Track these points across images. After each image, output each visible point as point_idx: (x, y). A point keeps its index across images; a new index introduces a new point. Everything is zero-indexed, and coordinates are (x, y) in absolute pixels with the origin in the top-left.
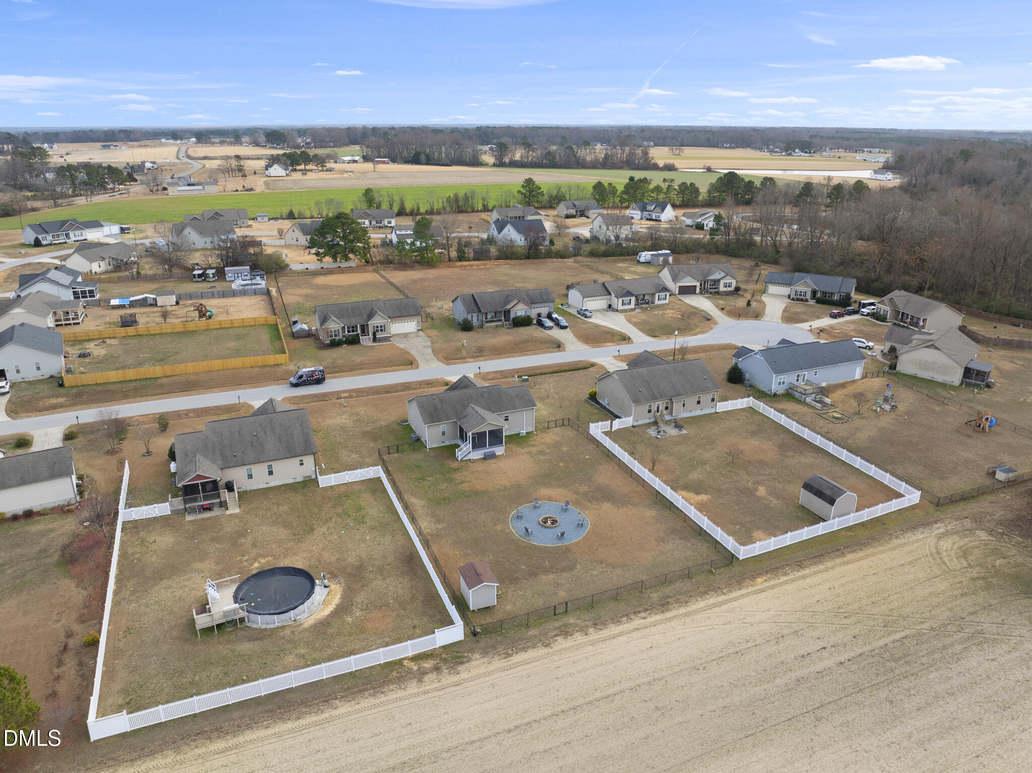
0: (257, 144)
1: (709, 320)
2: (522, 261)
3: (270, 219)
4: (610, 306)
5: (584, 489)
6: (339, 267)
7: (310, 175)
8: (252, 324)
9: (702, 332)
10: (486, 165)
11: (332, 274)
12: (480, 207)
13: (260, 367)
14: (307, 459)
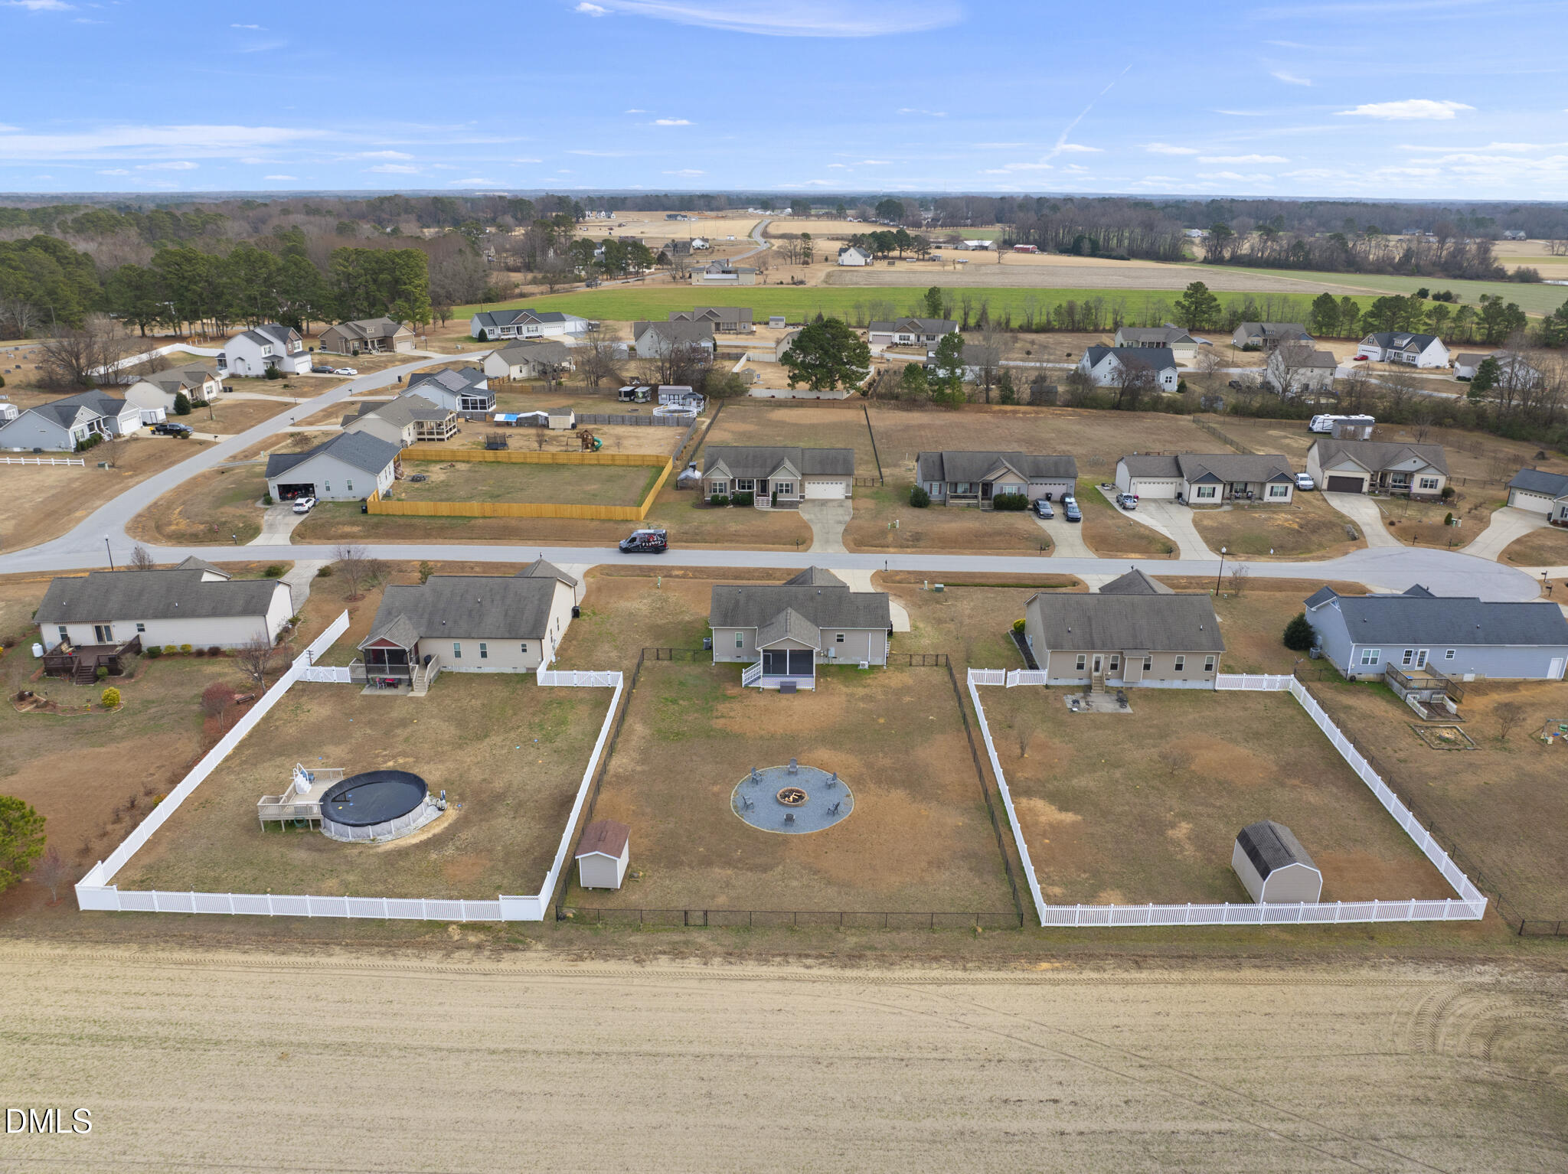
0: (865, 219)
1: (1354, 539)
2: (1102, 413)
3: (787, 325)
4: (1180, 495)
5: (885, 761)
6: (818, 398)
7: (900, 266)
8: (639, 463)
9: (1322, 558)
10: (1192, 260)
11: (802, 406)
12: (1109, 325)
13: (603, 521)
14: (531, 645)
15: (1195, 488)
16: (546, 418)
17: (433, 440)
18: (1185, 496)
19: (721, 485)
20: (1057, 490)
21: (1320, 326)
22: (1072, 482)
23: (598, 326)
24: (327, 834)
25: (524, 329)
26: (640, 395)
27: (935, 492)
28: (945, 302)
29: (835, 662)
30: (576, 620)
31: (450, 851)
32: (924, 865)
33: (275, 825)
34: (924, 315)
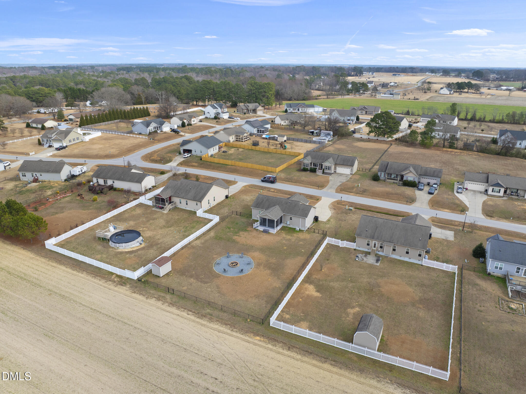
3: (395, 114)
5: (273, 261)
6: (377, 139)
7: (464, 95)
13: (264, 171)
14: (199, 203)
15: (492, 188)
16: (277, 138)
17: (240, 141)
19: (307, 164)
23: (326, 110)
24: (108, 243)
25: (300, 109)
26: (315, 133)
27: (382, 176)
28: (458, 109)
29: (289, 226)
30: (226, 199)
31: (133, 255)
32: (253, 295)
33: (99, 238)
34: (449, 114)
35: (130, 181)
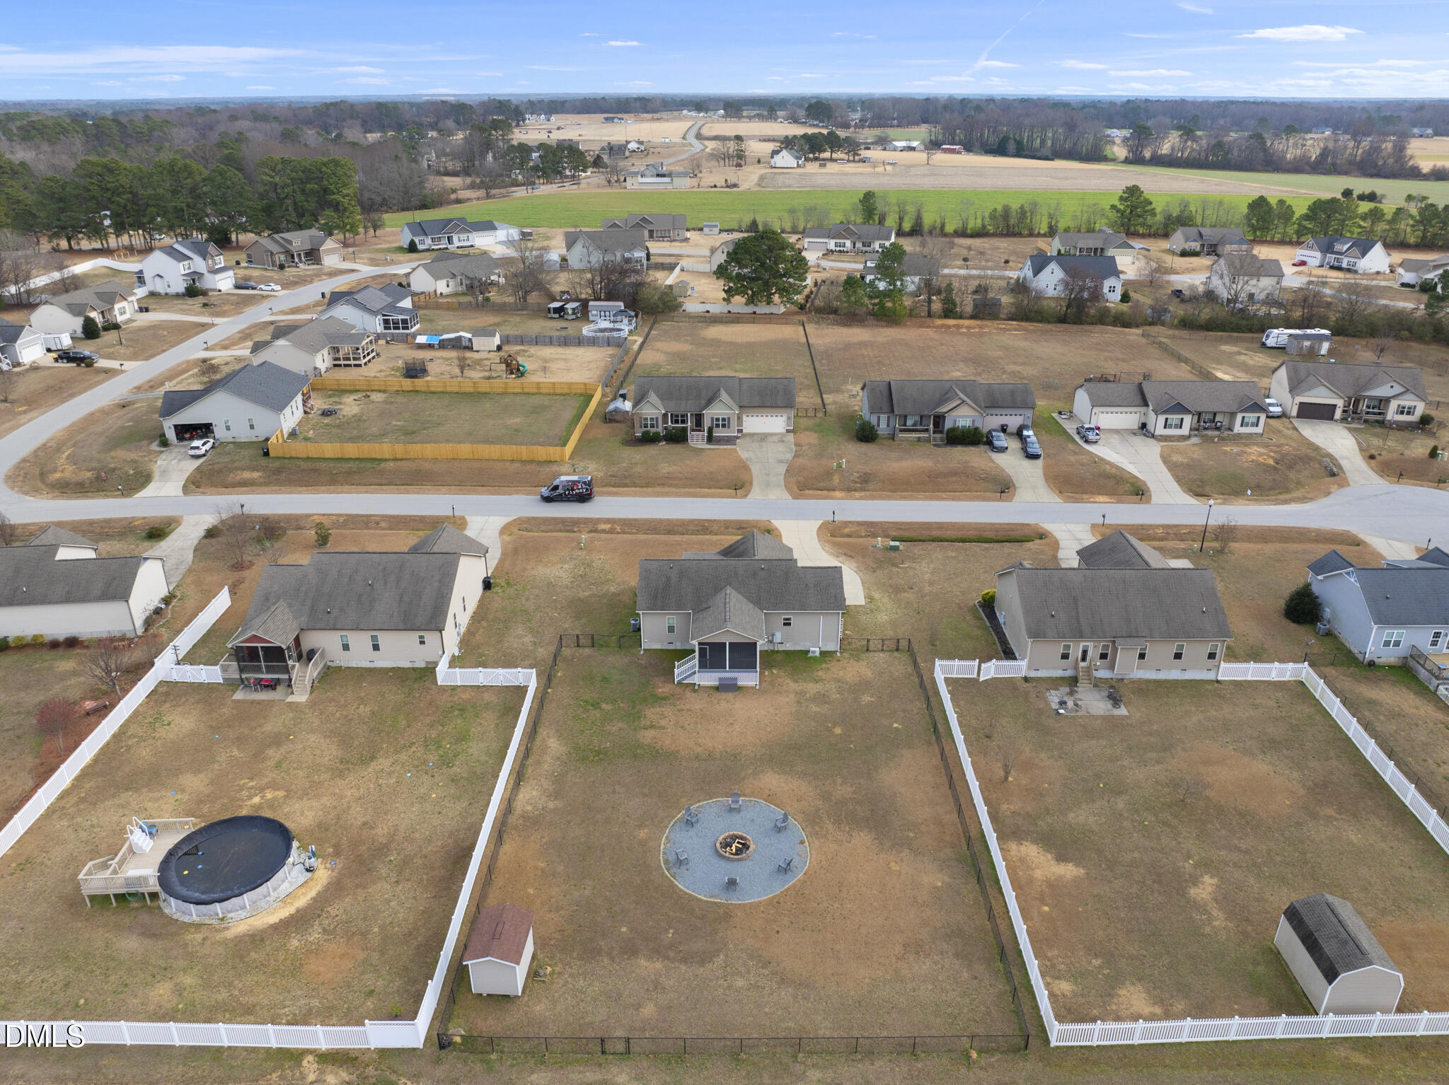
0: (795, 120)
1: (1333, 475)
2: (1049, 326)
3: (721, 231)
4: (1144, 426)
5: (843, 790)
6: (755, 313)
7: (832, 168)
8: (566, 391)
9: (1303, 500)
10: (1114, 160)
11: (738, 322)
12: (1044, 228)
13: (523, 462)
14: (431, 637)
15: (1162, 419)
16: (470, 340)
17: (350, 365)
18: (1150, 427)
19: (652, 419)
20: (1014, 421)
21: (1254, 229)
22: (1029, 413)
23: (530, 234)
24: (166, 911)
25: (455, 239)
26: (570, 312)
27: (882, 425)
28: (880, 206)
29: (781, 648)
30: (488, 593)
31: (315, 935)
32: (898, 949)
33: (101, 901)
34: (859, 220)
35: (68, 599)
